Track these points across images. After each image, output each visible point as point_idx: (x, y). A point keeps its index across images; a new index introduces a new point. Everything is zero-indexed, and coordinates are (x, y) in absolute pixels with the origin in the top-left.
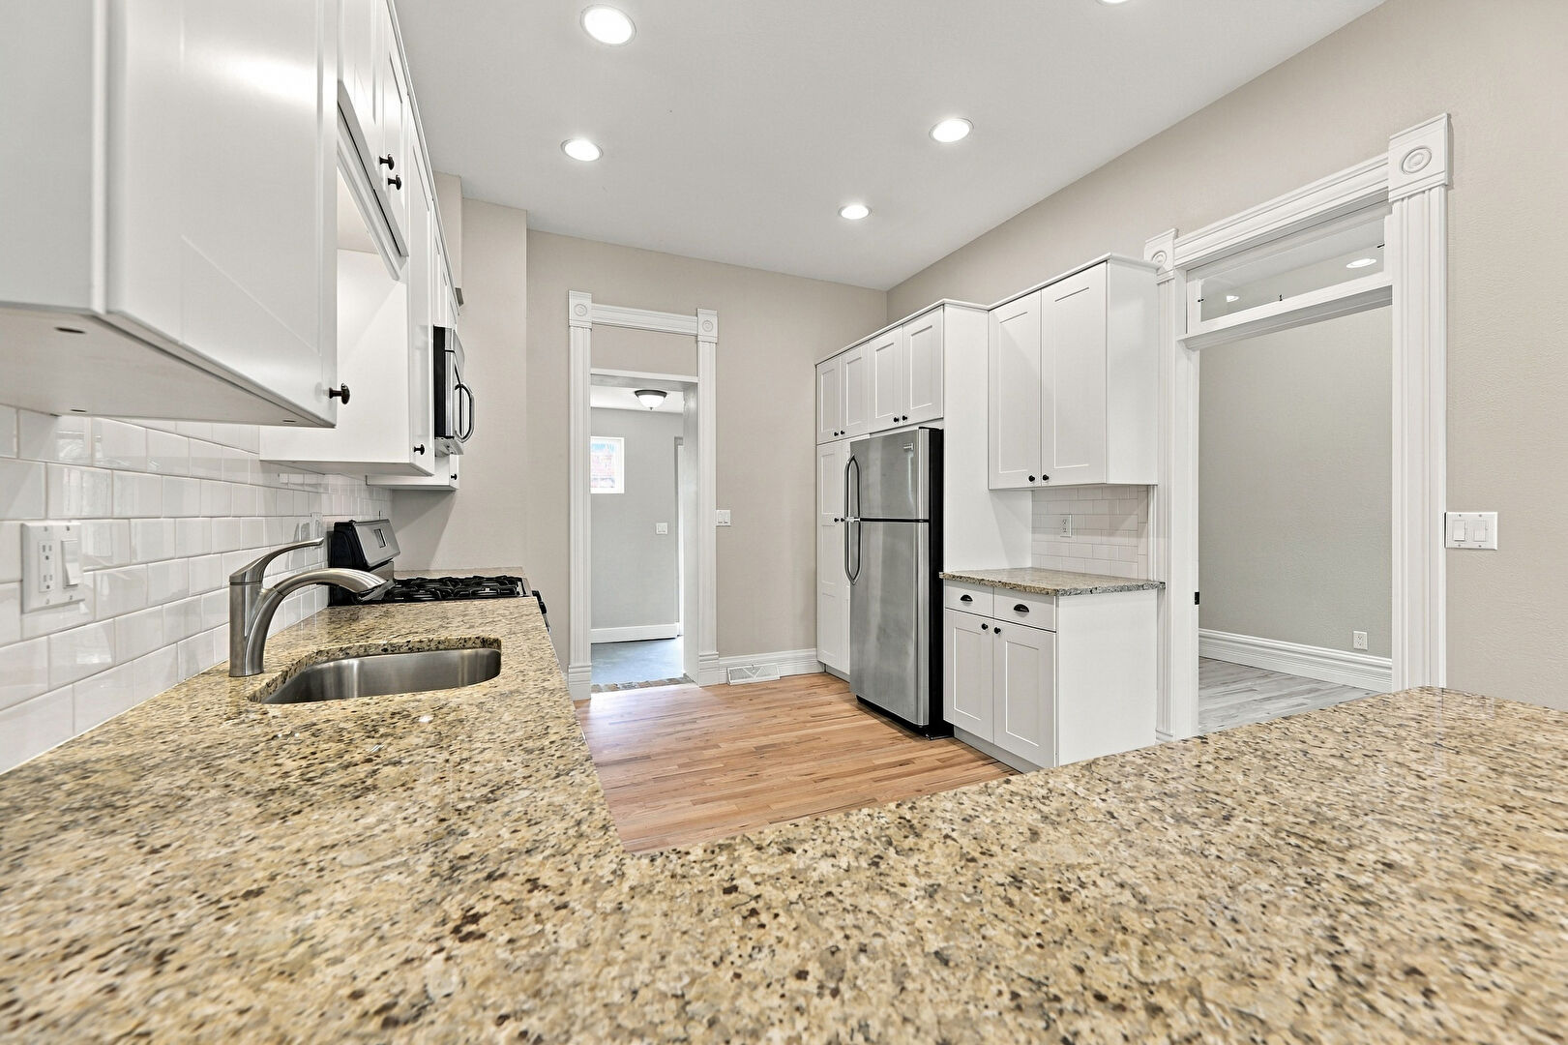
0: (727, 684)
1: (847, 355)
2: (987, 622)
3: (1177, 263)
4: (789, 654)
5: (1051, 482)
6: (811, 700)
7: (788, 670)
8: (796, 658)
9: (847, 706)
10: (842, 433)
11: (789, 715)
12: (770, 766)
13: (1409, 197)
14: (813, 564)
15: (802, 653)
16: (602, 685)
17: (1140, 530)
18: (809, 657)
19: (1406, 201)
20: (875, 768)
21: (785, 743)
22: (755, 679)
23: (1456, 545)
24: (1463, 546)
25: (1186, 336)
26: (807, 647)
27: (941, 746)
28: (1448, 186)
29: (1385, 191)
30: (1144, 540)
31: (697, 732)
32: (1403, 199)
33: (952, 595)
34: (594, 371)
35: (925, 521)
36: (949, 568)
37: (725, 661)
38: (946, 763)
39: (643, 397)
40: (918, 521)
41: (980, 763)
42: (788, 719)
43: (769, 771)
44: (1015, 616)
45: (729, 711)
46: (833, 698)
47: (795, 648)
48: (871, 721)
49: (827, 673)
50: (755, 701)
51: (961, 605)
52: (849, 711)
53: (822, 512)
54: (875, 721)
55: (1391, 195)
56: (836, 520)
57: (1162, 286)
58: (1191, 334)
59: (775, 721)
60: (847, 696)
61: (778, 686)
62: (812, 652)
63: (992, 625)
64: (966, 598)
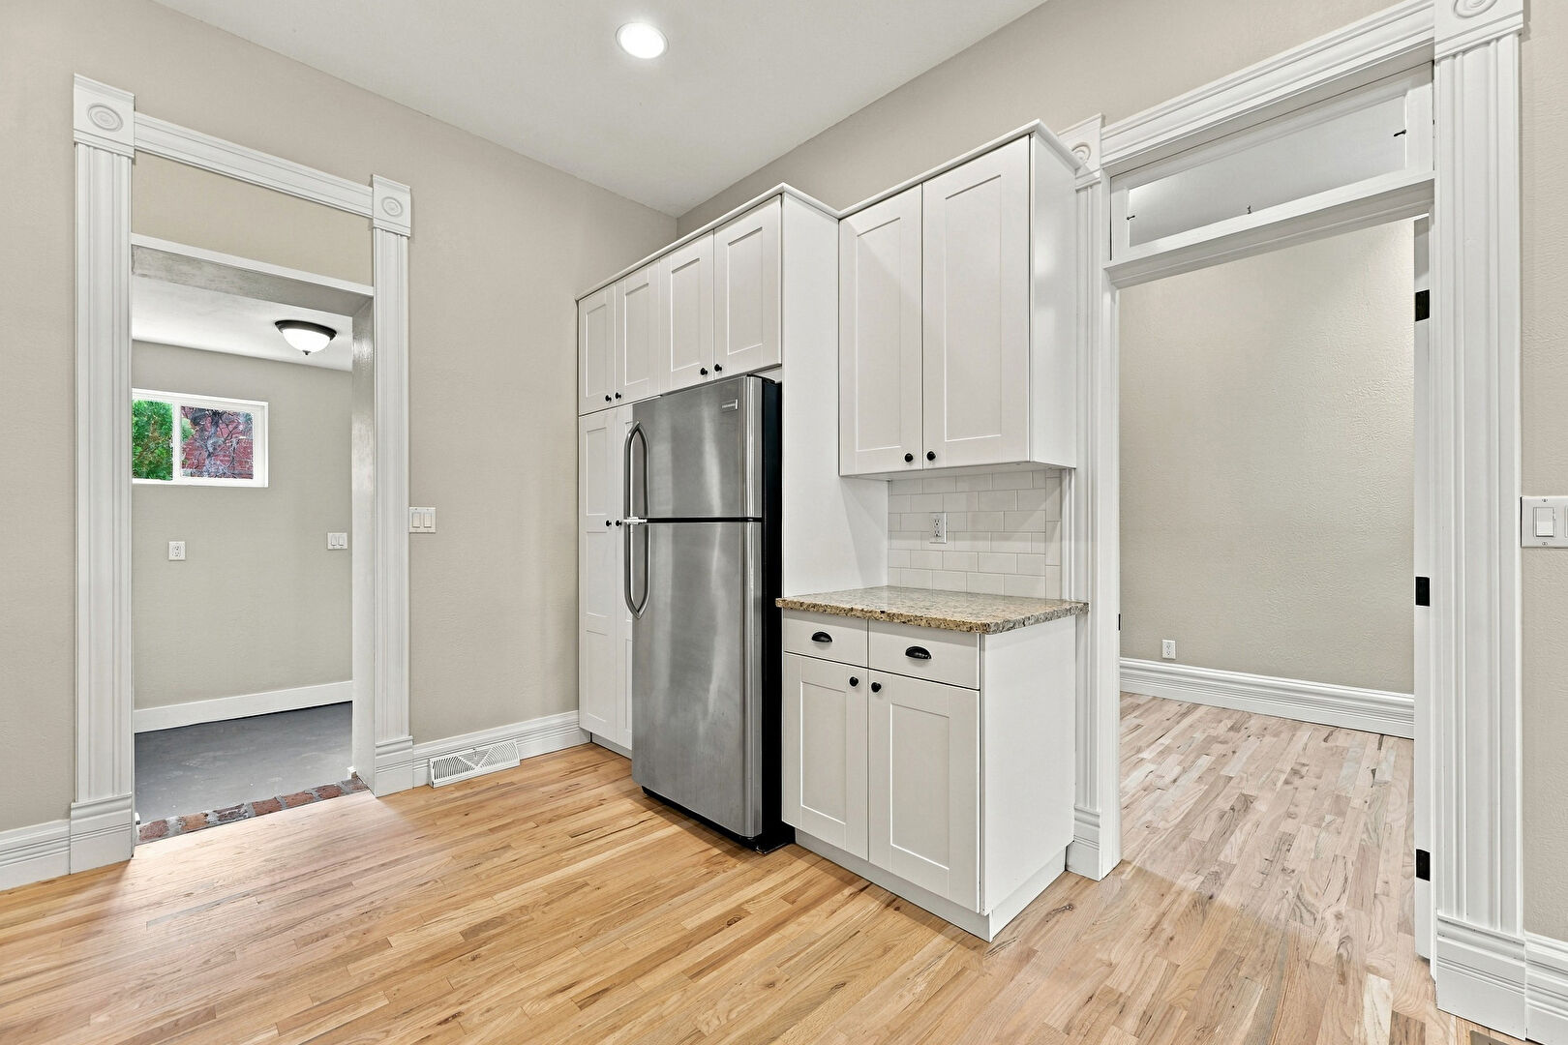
0: (429, 786)
1: (624, 282)
2: (857, 673)
3: (1105, 160)
4: (536, 723)
5: (939, 463)
6: (569, 801)
7: (534, 748)
8: (544, 729)
9: (628, 805)
10: (618, 396)
11: (531, 839)
12: (491, 980)
13: (1464, 52)
14: (573, 588)
15: (556, 719)
16: (172, 819)
17: (1050, 531)
18: (568, 724)
19: (1459, 57)
20: (689, 941)
21: (523, 909)
22: (478, 770)
23: (1539, 542)
24: (1550, 543)
25: (1112, 264)
26: (565, 708)
27: (782, 865)
28: (1522, 34)
29: (1431, 44)
30: (1054, 546)
31: (347, 913)
32: (1454, 56)
33: (795, 633)
34: (139, 239)
35: (755, 520)
36: (791, 590)
37: (422, 749)
38: (799, 905)
39: (290, 333)
40: (745, 520)
41: (847, 892)
42: (532, 849)
43: (490, 995)
44: (908, 666)
45: (426, 846)
46: (606, 790)
47: (545, 712)
48: (669, 830)
49: (593, 744)
50: (473, 817)
51: (813, 648)
52: (630, 813)
53: (586, 511)
54: (675, 829)
55: (1438, 49)
56: (608, 524)
57: (1083, 194)
58: (1117, 261)
59: (509, 856)
60: (627, 785)
61: (514, 778)
62: (572, 716)
63: (866, 679)
64: (820, 637)
